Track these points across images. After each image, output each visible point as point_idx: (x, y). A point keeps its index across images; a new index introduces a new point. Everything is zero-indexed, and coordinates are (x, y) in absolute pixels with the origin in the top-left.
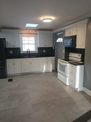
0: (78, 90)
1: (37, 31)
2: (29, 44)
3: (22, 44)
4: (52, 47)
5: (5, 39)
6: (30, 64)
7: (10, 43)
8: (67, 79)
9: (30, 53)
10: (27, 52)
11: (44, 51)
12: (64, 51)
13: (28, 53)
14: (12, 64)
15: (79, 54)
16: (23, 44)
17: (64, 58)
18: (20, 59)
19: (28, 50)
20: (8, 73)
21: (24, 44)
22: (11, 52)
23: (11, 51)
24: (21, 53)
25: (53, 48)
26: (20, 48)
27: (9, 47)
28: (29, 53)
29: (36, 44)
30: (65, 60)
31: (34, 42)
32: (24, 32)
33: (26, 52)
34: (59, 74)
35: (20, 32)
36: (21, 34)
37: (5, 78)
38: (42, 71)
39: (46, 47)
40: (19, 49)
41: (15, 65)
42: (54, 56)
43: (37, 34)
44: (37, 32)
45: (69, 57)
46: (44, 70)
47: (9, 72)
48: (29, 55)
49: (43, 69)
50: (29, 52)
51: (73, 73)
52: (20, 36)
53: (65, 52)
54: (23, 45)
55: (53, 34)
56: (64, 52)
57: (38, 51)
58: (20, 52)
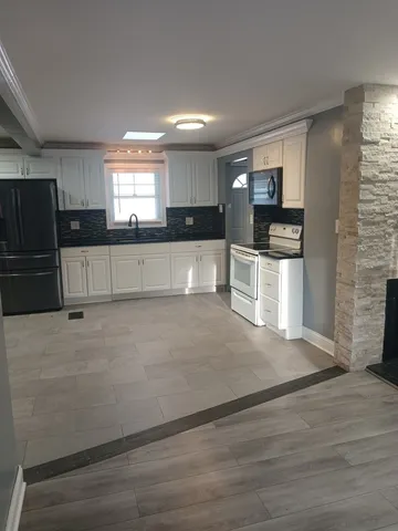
0: (288, 337)
1: (164, 153)
2: (135, 196)
3: (112, 197)
4: (217, 208)
5: (55, 181)
6: (141, 263)
7: (74, 194)
8: (258, 304)
9: (140, 226)
10: (130, 223)
11: (190, 221)
12: (252, 217)
13: (133, 227)
14: (79, 264)
15: (295, 227)
16: (116, 197)
17: (251, 242)
19: (134, 219)
20: (66, 294)
21: (119, 197)
22: (75, 225)
23: (74, 220)
24: (108, 228)
25: (221, 210)
26: (104, 211)
27: (70, 207)
28: (137, 228)
29: (159, 196)
30: (255, 247)
31: (152, 190)
32: (118, 155)
33: (125, 224)
34: (234, 293)
35: (106, 157)
36: (106, 161)
37: (58, 309)
38: (183, 289)
39: (195, 205)
40: (101, 214)
41: (90, 268)
43: (162, 162)
44: (164, 155)
45: (269, 236)
46: (190, 285)
47: (69, 292)
48: (136, 234)
49: (186, 283)
50: (137, 223)
51: (272, 285)
52: (106, 170)
53: (255, 221)
54: (116, 201)
55: (219, 159)
56: (252, 222)
57: (167, 219)
58: (105, 224)
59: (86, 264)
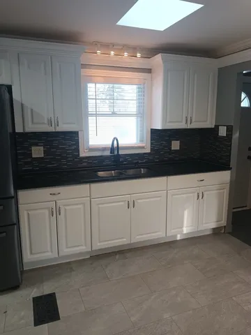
2: (114, 114)
6: (131, 205)
10: (112, 149)
14: (47, 212)
16: (92, 115)
18: (87, 186)
21: (96, 115)
22: (38, 152)
23: (37, 145)
24: (82, 154)
25: (223, 132)
26: (76, 133)
27: (31, 128)
28: (118, 155)
29: (144, 112)
37: (15, 288)
39: (189, 126)
40: (72, 138)
41: (62, 217)
42: (229, 169)
47: (31, 253)
50: (118, 148)
54: (91, 120)
57: (151, 144)
59: (56, 212)
